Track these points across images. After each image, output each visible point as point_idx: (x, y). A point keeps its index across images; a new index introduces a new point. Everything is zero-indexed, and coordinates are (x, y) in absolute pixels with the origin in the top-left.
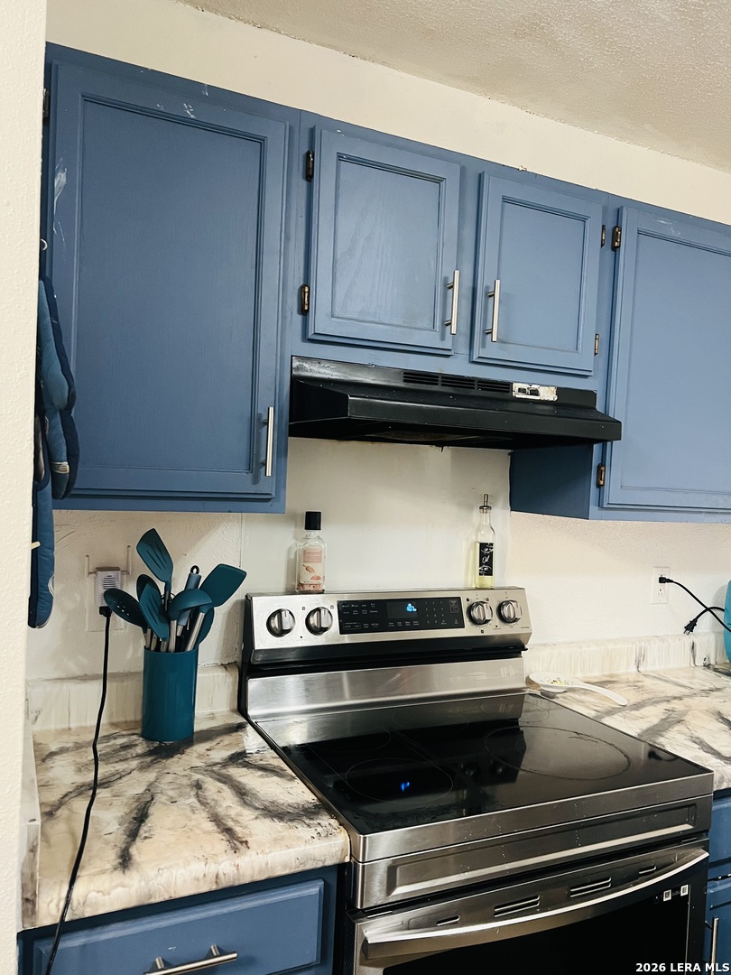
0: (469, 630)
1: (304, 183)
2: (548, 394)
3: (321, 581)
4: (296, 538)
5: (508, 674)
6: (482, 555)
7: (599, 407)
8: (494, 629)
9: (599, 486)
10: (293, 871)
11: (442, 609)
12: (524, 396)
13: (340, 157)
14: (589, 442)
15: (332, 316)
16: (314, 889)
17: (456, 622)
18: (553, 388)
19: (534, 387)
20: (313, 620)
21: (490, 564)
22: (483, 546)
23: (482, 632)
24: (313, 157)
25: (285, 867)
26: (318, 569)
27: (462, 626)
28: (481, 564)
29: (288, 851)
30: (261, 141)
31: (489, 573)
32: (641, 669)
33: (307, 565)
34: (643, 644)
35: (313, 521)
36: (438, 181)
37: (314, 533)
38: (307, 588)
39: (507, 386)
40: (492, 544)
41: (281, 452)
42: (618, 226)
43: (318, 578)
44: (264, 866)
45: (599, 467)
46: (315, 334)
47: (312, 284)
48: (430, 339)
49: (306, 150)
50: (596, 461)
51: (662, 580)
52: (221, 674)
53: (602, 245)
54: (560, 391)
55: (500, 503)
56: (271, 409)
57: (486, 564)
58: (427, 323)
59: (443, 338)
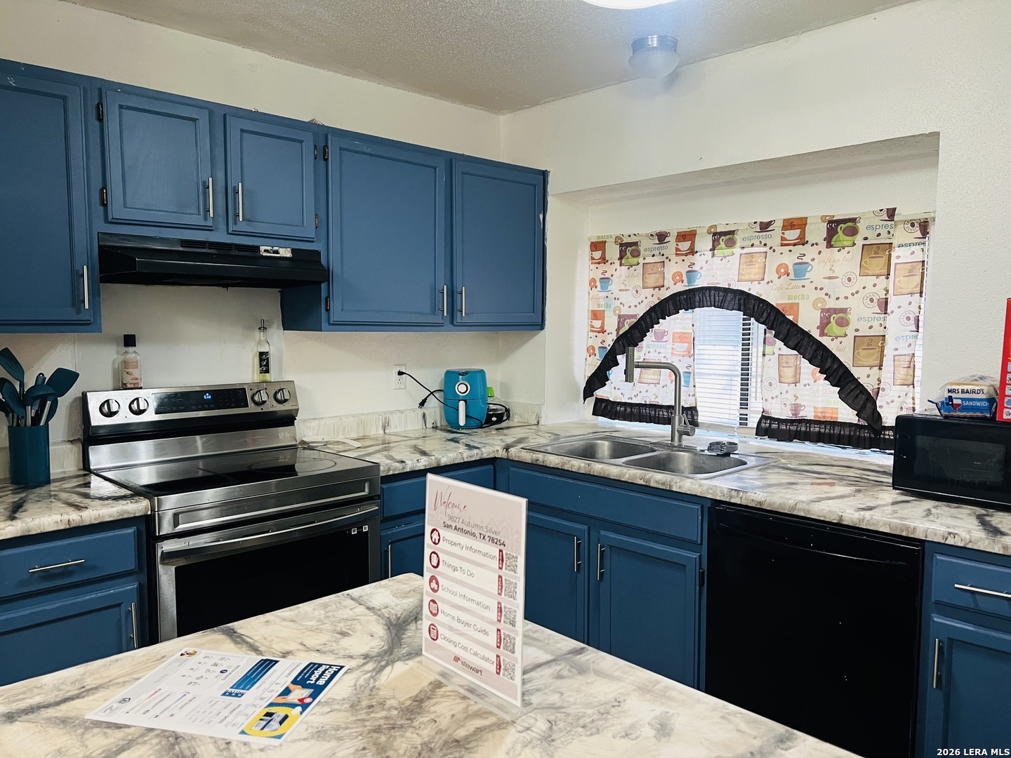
0: (252, 408)
1: (97, 123)
2: (285, 253)
3: (138, 381)
4: (118, 353)
5: (285, 437)
6: (261, 360)
7: (323, 261)
8: (272, 406)
9: (328, 310)
10: (115, 519)
11: (232, 396)
12: (269, 255)
13: (121, 107)
14: (319, 283)
15: (125, 207)
16: (131, 530)
17: (243, 404)
18: (289, 249)
19: (275, 248)
20: (135, 406)
21: (267, 365)
22: (261, 354)
23: (262, 409)
24: (102, 107)
25: (110, 516)
26: (136, 372)
27: (247, 406)
28: (261, 367)
29: (113, 509)
30: (64, 98)
31: (267, 371)
32: (387, 431)
33: (127, 370)
34: (387, 415)
35: (130, 341)
36: (194, 120)
37: (131, 349)
38: (129, 386)
39: (257, 249)
40: (268, 352)
41: (95, 294)
42: (326, 146)
43: (137, 379)
44: (97, 515)
45: (326, 299)
46: (113, 219)
47: (109, 187)
48: (198, 220)
49: (97, 102)
50: (324, 295)
51: (400, 373)
52: (69, 446)
53: (316, 158)
54: (293, 251)
55: (275, 326)
56: (85, 267)
57: (264, 366)
58: (194, 211)
59: (206, 219)
